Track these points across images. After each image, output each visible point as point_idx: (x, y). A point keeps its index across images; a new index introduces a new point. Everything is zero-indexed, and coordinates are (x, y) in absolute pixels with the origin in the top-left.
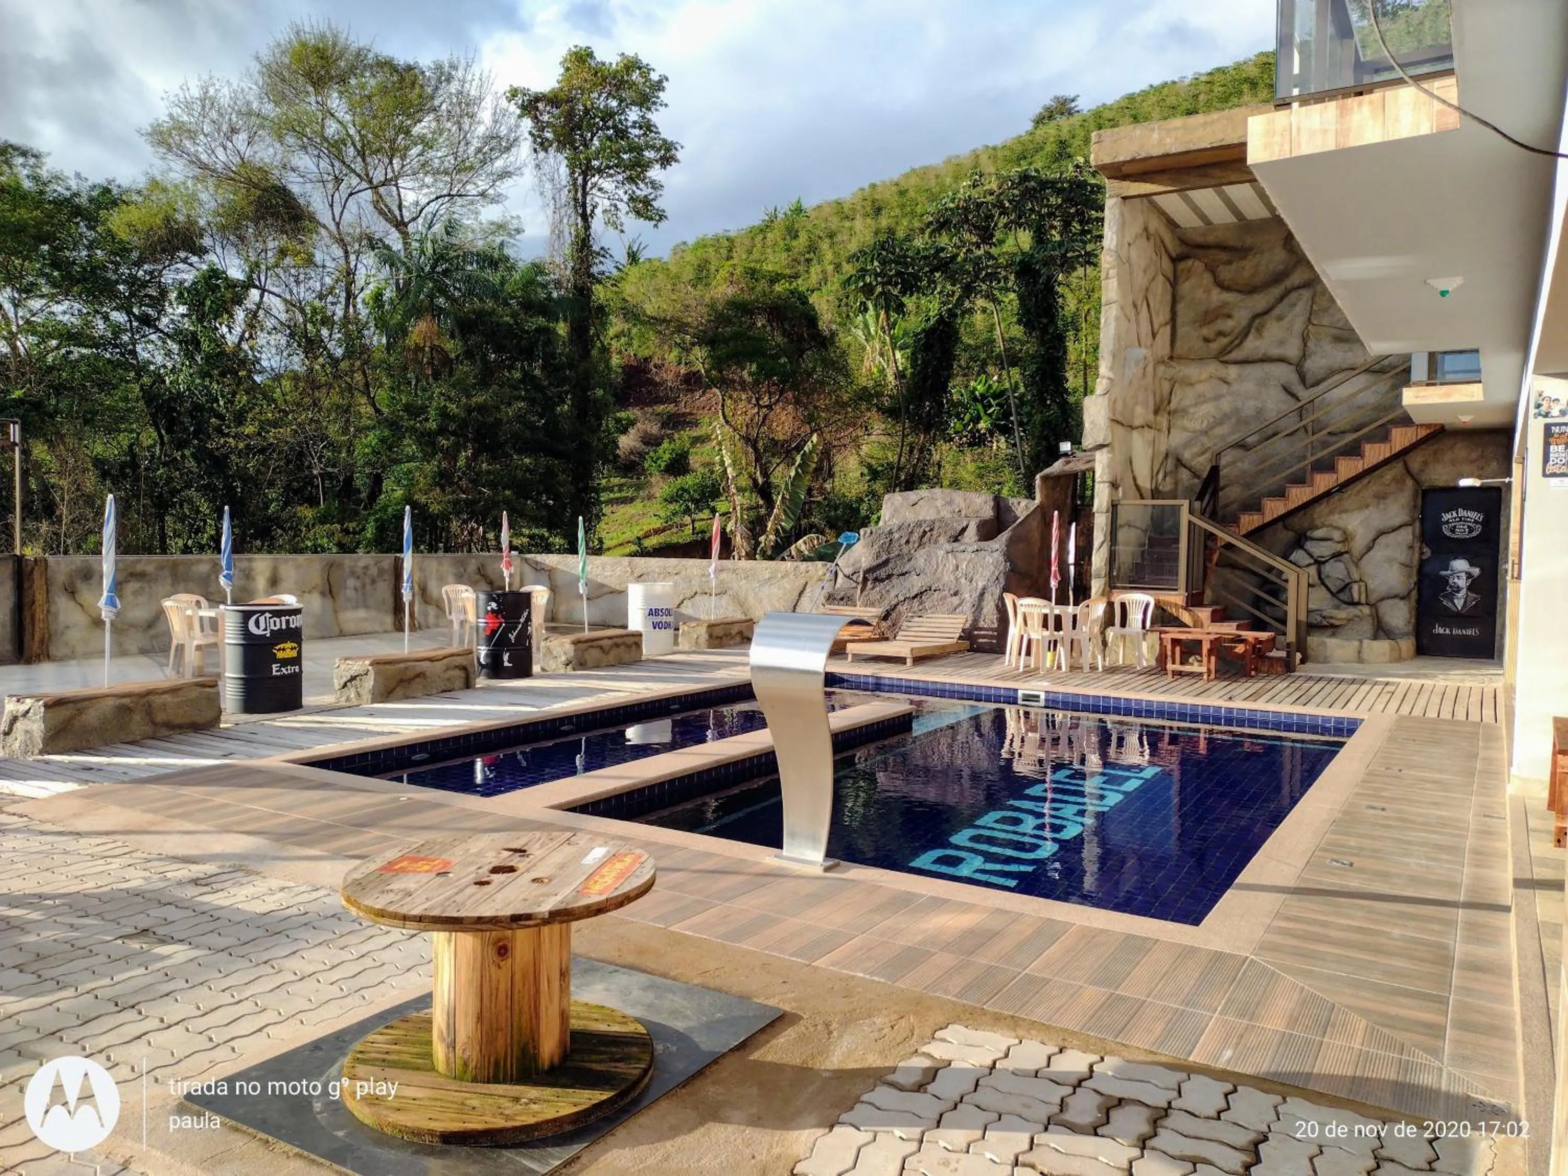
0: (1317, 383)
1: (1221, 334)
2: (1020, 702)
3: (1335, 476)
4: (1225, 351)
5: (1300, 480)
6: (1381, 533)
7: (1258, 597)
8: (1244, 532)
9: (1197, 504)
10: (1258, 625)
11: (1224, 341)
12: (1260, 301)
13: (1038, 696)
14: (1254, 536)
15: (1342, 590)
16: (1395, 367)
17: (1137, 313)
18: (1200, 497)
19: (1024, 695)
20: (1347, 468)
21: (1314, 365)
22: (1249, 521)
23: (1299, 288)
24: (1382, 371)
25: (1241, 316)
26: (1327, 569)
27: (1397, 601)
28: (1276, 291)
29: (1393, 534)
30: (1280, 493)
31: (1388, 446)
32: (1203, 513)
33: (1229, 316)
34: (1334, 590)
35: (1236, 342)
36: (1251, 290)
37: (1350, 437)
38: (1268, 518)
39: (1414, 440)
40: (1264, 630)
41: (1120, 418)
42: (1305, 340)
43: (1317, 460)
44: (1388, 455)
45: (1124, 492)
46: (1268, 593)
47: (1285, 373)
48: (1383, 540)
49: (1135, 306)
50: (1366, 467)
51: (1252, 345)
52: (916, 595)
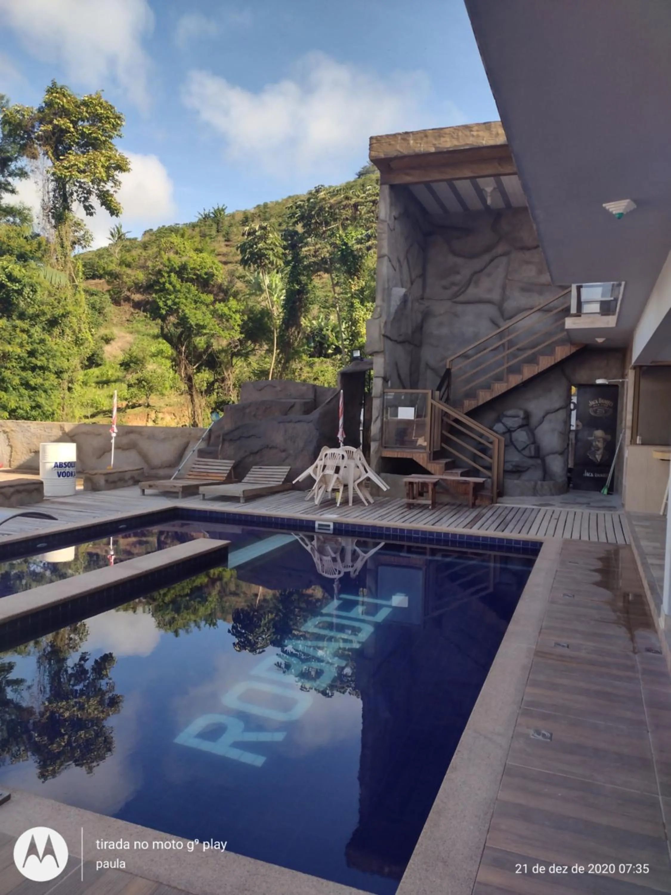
0: (511, 318)
1: (453, 284)
2: (317, 530)
3: (521, 376)
4: (456, 295)
5: (499, 378)
6: (547, 413)
7: (475, 454)
8: (466, 411)
9: (437, 393)
10: (475, 473)
11: (455, 289)
12: (477, 264)
13: (329, 526)
14: (473, 414)
15: (524, 449)
16: (556, 308)
17: (401, 266)
18: (439, 389)
19: (319, 525)
20: (528, 372)
21: (510, 305)
22: (470, 404)
23: (501, 255)
24: (549, 311)
25: (466, 272)
26: (515, 435)
27: (557, 455)
28: (487, 258)
29: (553, 414)
30: (488, 387)
31: (553, 358)
32: (441, 399)
33: (458, 273)
34: (520, 449)
35: (463, 290)
36: (472, 256)
37: (530, 352)
38: (481, 402)
39: (569, 354)
40: (478, 476)
41: (388, 334)
42: (504, 288)
43: (510, 366)
44: (553, 363)
45: (391, 384)
46: (480, 451)
47: (491, 310)
48: (549, 417)
49: (399, 261)
50: (540, 370)
51: (472, 292)
52: (257, 452)
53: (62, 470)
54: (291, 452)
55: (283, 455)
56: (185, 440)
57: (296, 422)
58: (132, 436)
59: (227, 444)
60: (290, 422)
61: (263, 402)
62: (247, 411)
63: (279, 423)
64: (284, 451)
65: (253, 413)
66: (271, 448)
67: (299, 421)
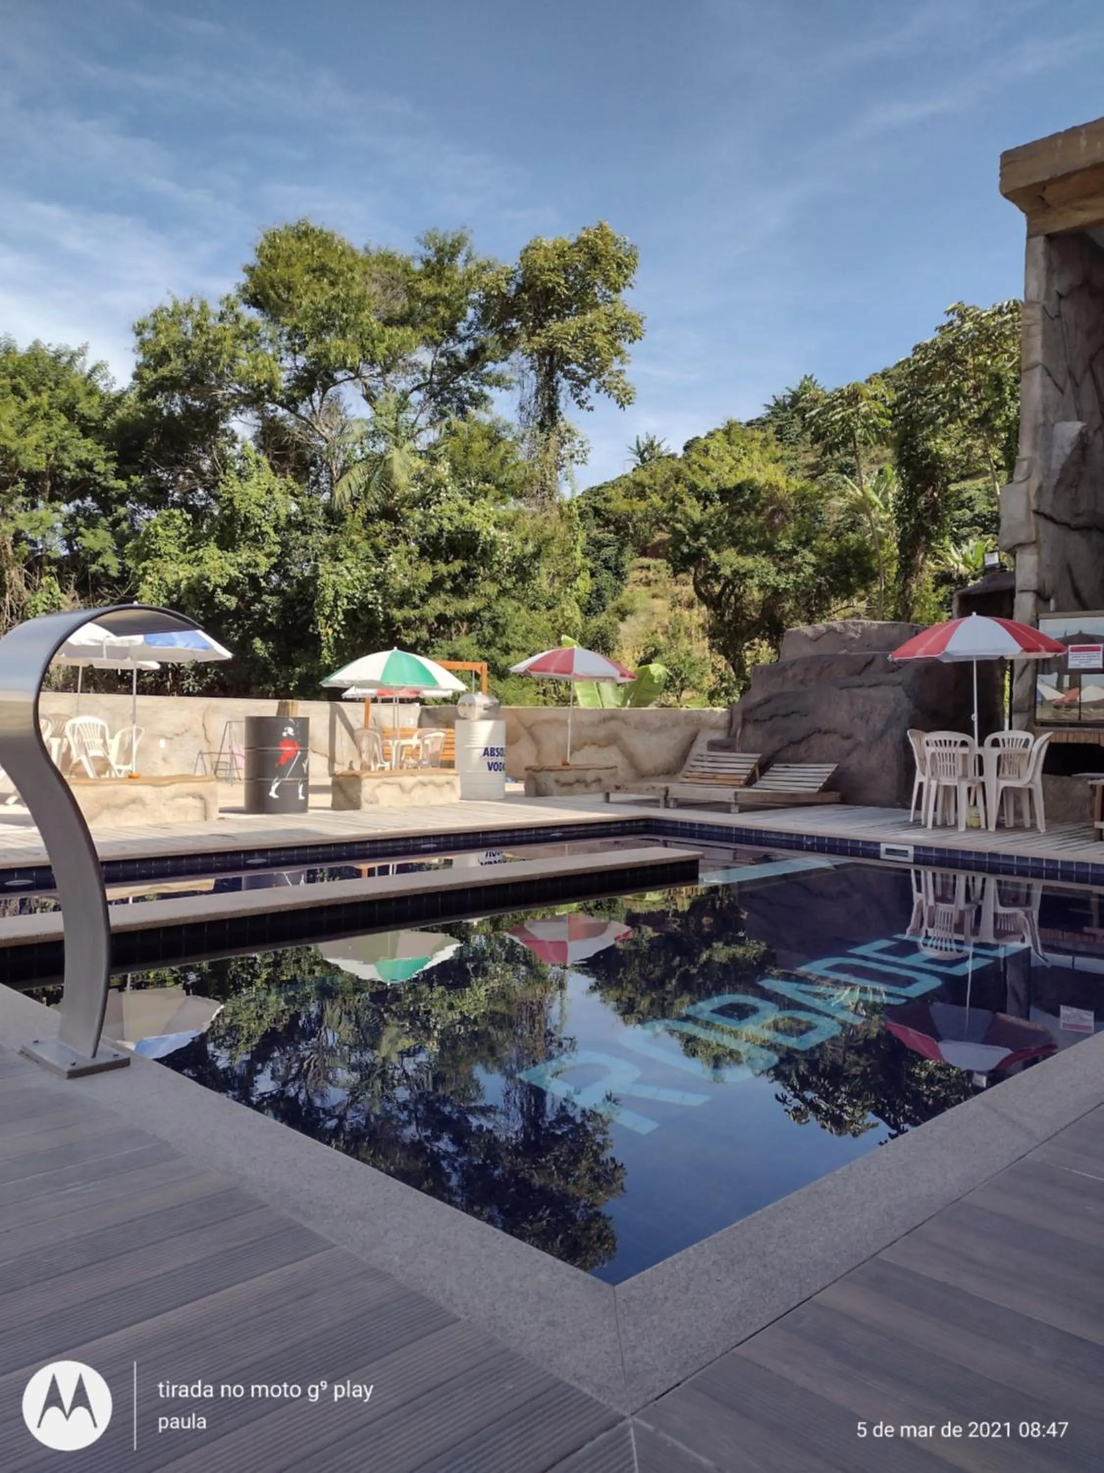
2: (881, 857)
13: (907, 851)
19: (889, 849)
52: (803, 739)
53: (493, 760)
54: (862, 739)
55: (847, 744)
56: (691, 729)
57: (871, 686)
58: (613, 724)
59: (749, 728)
60: (860, 686)
61: (817, 658)
62: (790, 673)
63: (841, 689)
64: (848, 738)
65: (800, 678)
66: (826, 733)
67: (875, 685)
